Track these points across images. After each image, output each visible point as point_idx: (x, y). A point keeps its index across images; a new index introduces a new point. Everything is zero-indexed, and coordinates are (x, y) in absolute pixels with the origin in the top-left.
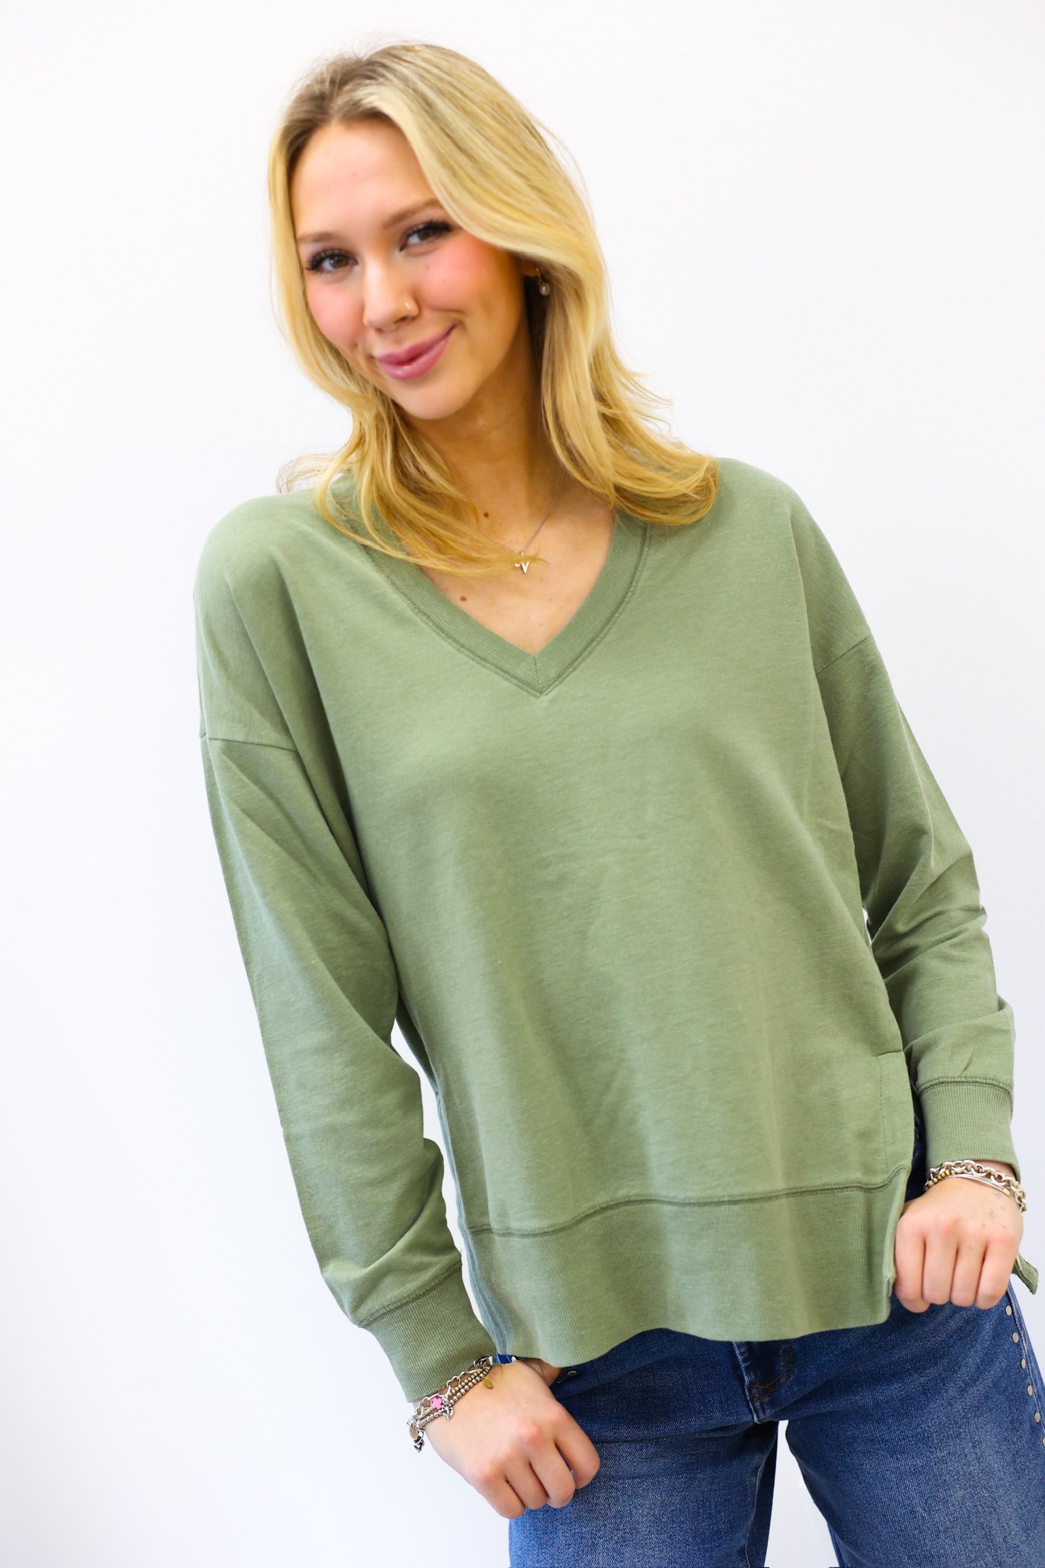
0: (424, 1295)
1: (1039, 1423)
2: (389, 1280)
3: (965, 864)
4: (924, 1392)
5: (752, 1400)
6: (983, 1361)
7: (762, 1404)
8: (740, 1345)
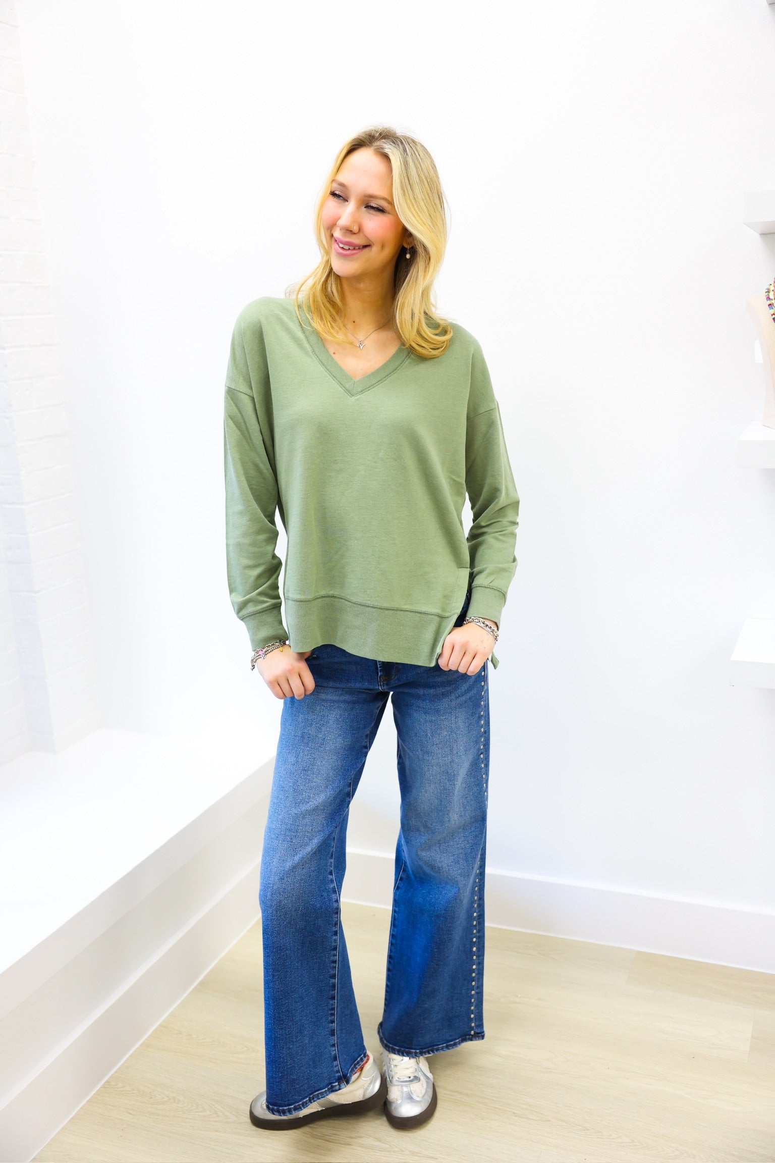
0: (262, 612)
1: (482, 716)
2: (250, 604)
3: (515, 505)
4: (443, 694)
5: (380, 681)
6: (468, 689)
7: (383, 684)
8: (379, 661)
